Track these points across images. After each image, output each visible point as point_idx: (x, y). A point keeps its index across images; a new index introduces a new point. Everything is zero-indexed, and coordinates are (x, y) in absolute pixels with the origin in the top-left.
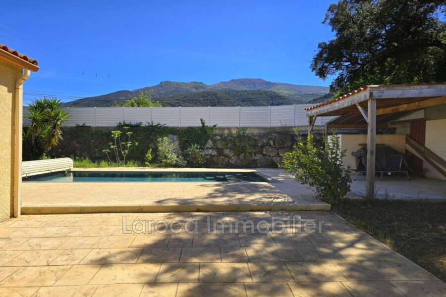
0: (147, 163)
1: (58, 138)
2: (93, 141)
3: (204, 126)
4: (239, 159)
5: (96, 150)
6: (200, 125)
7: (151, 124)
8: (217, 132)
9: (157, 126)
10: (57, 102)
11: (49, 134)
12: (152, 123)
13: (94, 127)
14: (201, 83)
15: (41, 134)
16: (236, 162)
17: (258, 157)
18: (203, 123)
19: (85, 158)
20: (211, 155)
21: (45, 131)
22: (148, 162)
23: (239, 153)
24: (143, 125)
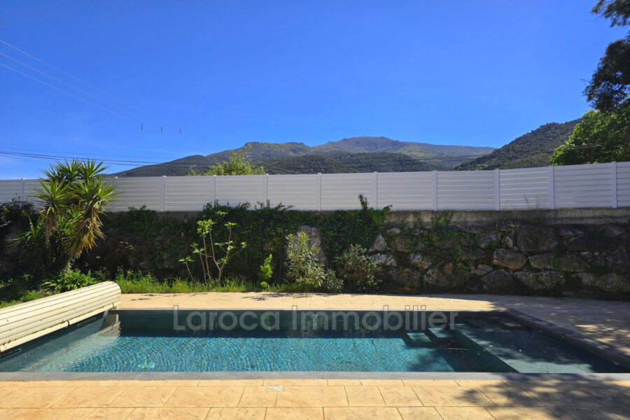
0: (264, 283)
1: (95, 234)
2: (159, 238)
3: (365, 208)
4: (444, 273)
5: (165, 256)
6: (359, 206)
7: (265, 205)
8: (393, 219)
9: (276, 208)
10: (95, 167)
11: (78, 227)
12: (268, 203)
13: (161, 213)
14: (302, 144)
15: (64, 226)
16: (437, 281)
17: (482, 270)
18: (364, 203)
19: (144, 275)
20: (384, 266)
21: (71, 222)
22: (266, 281)
23: (442, 262)
24: (252, 208)
